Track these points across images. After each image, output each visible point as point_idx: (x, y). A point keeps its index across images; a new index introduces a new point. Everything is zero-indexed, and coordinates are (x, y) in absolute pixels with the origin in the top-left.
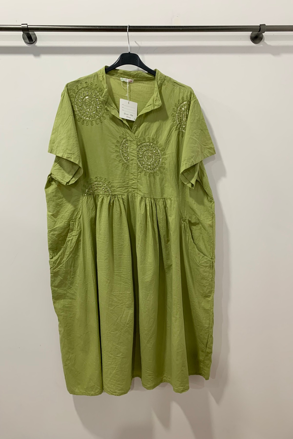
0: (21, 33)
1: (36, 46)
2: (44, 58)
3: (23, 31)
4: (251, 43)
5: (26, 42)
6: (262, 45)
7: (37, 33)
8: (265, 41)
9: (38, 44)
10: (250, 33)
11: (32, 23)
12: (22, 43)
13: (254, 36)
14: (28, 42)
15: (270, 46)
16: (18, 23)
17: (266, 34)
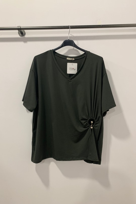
0: (17, 31)
1: (25, 37)
2: (29, 43)
3: (18, 30)
7: (25, 31)
9: (26, 36)
11: (23, 25)
12: (18, 36)
14: (21, 35)
16: (16, 26)
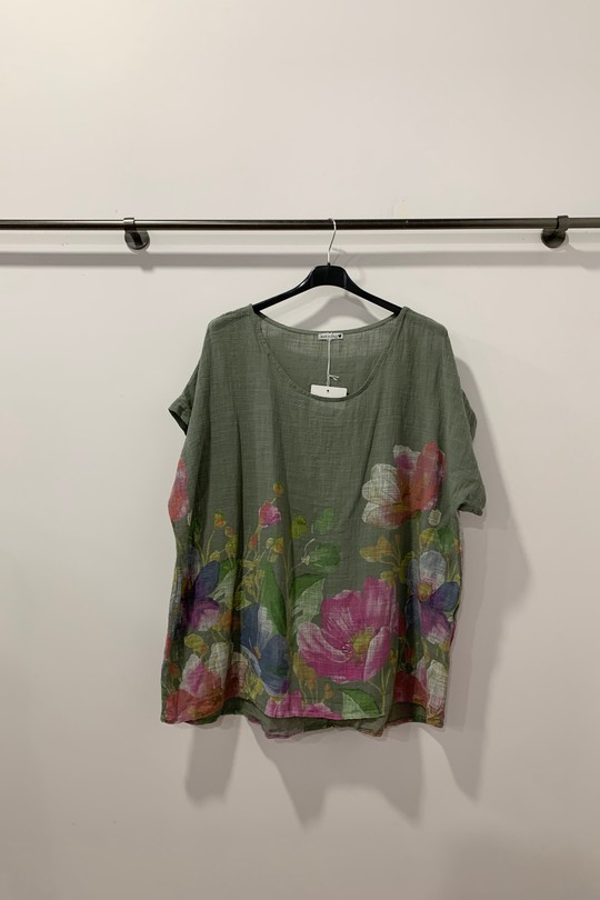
0: (123, 232)
1: (147, 253)
2: (161, 274)
3: (125, 230)
4: (543, 247)
5: (129, 246)
6: (564, 251)
7: (150, 232)
8: (570, 243)
9: (151, 249)
10: (540, 231)
12: (123, 248)
13: (548, 234)
14: (135, 246)
15: (580, 252)
16: (119, 216)
17: (570, 231)
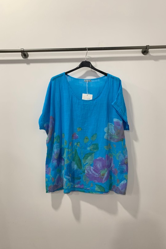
4: (142, 55)
5: (23, 57)
6: (148, 56)
8: (150, 53)
13: (143, 51)
17: (150, 50)
